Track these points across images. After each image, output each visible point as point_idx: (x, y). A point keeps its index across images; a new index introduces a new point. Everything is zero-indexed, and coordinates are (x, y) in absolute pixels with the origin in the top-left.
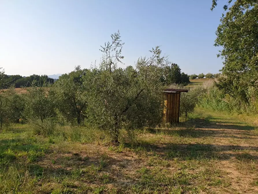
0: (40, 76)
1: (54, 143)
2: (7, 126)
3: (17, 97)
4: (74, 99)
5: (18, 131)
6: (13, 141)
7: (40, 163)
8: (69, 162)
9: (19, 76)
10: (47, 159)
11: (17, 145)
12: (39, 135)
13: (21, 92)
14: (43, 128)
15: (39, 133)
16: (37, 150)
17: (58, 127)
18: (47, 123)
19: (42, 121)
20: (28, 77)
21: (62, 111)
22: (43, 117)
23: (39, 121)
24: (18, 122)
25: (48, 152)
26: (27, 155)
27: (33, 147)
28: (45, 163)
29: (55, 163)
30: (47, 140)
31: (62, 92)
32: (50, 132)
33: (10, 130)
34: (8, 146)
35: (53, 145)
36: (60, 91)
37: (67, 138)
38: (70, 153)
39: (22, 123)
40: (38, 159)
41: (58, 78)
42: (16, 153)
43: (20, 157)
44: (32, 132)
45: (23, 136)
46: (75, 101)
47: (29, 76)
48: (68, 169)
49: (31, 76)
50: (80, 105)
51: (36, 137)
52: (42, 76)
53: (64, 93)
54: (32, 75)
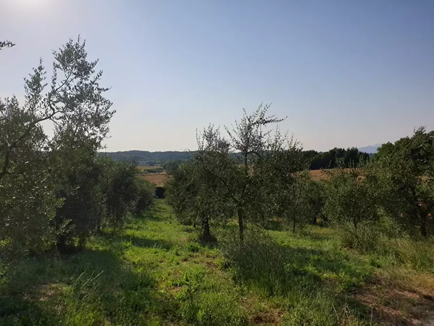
0: (346, 150)
1: (379, 267)
2: (302, 227)
3: (314, 184)
4: (413, 189)
5: (316, 238)
6: (313, 252)
7: (359, 297)
8: (414, 309)
9: (314, 151)
10: (371, 294)
11: (319, 260)
12: (351, 248)
13: (318, 175)
14: (357, 237)
15: (350, 245)
16: (353, 274)
17: (383, 239)
18: (364, 229)
19: (356, 226)
20: (327, 153)
21: (391, 211)
22: (357, 219)
23: (350, 225)
24: (314, 223)
25: (371, 280)
26: (336, 279)
27: (344, 267)
28: (370, 300)
29: (387, 304)
30: (366, 258)
31: (389, 175)
32: (370, 247)
33: (305, 235)
34: (307, 259)
35: (378, 271)
36: (385, 175)
37: (403, 262)
38: (414, 292)
39: (321, 225)
40: (353, 289)
41: (377, 152)
42: (320, 272)
43: (327, 279)
44: (339, 243)
45: (327, 246)
46: (414, 193)
47: (328, 151)
48: (414, 323)
49: (331, 151)
50: (424, 201)
51: (345, 251)
52: (348, 150)
53: (393, 179)
54: (333, 148)
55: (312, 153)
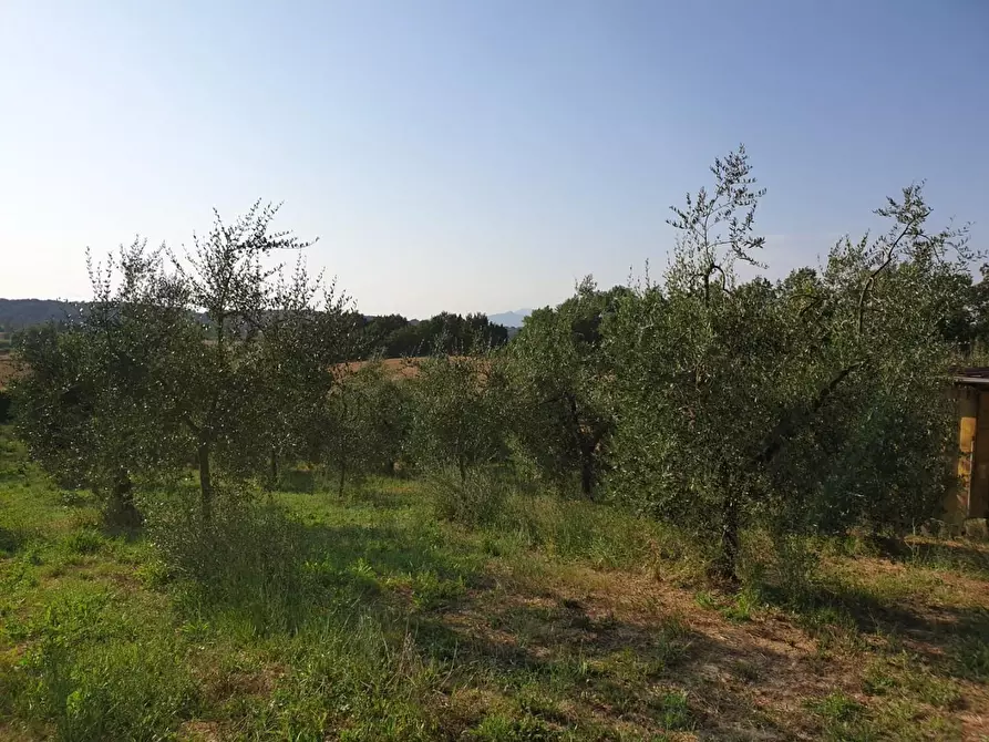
0: (464, 317)
1: (496, 554)
2: (358, 482)
3: (391, 387)
4: (572, 400)
5: (388, 503)
6: (373, 533)
7: (448, 616)
8: (543, 629)
9: (399, 317)
10: (473, 609)
11: (384, 549)
12: (451, 520)
13: (399, 370)
14: (464, 498)
15: (450, 514)
16: (442, 573)
17: (513, 498)
18: (479, 482)
19: (463, 475)
20: (427, 321)
21: (530, 442)
22: (468, 458)
23: (453, 472)
24: (389, 471)
25: (479, 582)
26: (410, 587)
27: (429, 559)
28: (466, 622)
29: (497, 625)
30: (477, 540)
31: (532, 374)
32: (486, 516)
33: (366, 498)
34: (359, 550)
35: (494, 562)
36: (523, 371)
37: (542, 542)
38: (548, 596)
39: (403, 476)
40: (443, 602)
41: (522, 325)
42: (380, 574)
43: (392, 589)
44: (431, 510)
45: (404, 519)
46: (574, 408)
47: (429, 318)
48: (539, 654)
49: (435, 318)
50: (592, 423)
51: (443, 528)
52: (469, 318)
53: (538, 379)
54: (438, 313)
55: (395, 322)
